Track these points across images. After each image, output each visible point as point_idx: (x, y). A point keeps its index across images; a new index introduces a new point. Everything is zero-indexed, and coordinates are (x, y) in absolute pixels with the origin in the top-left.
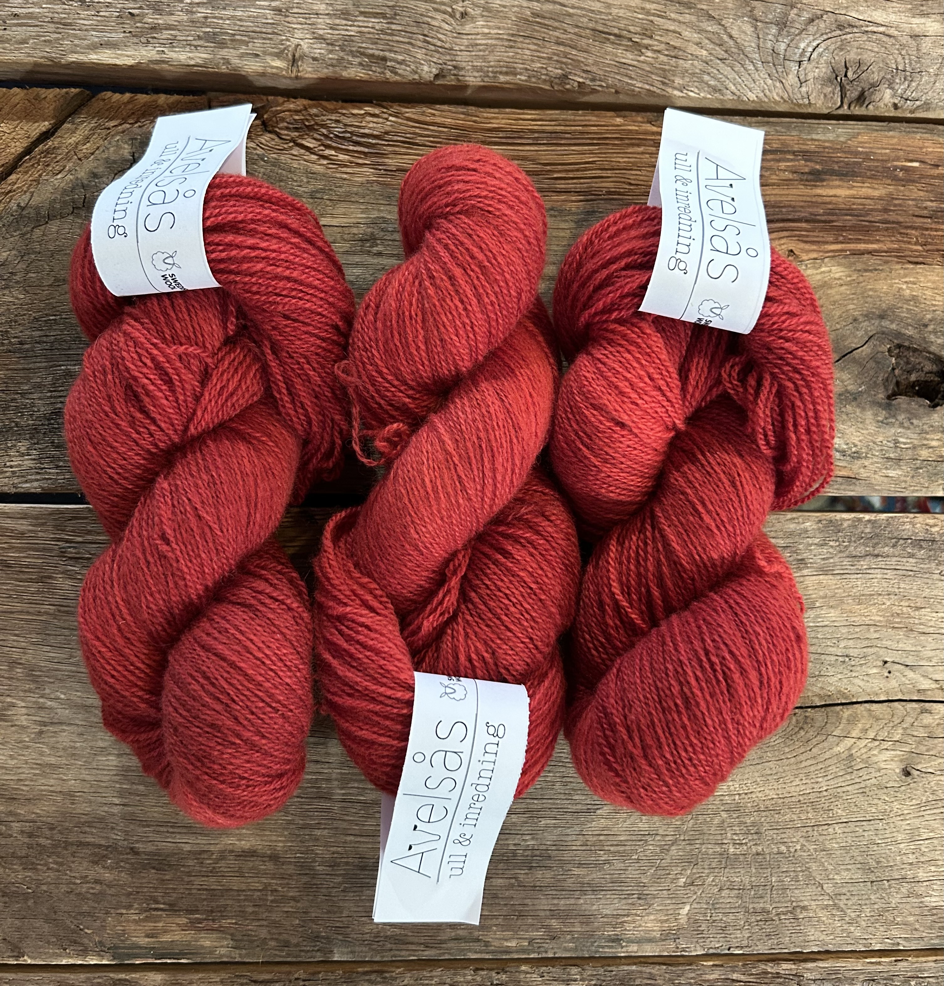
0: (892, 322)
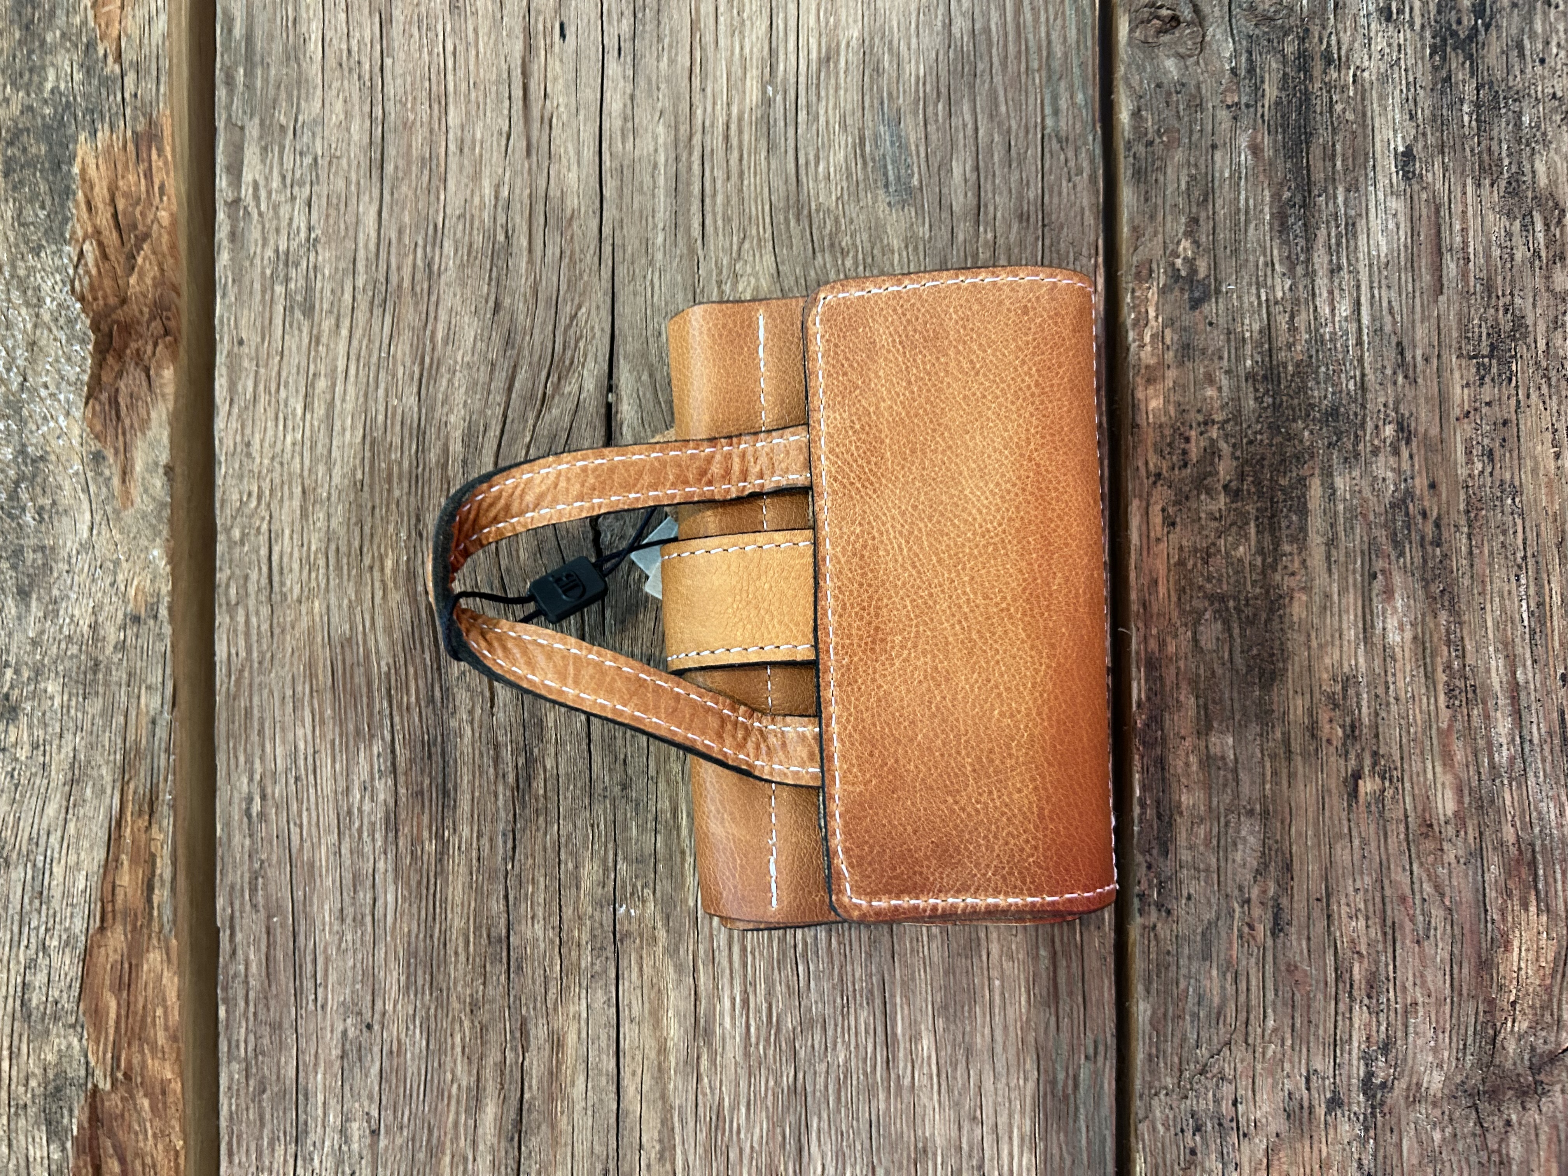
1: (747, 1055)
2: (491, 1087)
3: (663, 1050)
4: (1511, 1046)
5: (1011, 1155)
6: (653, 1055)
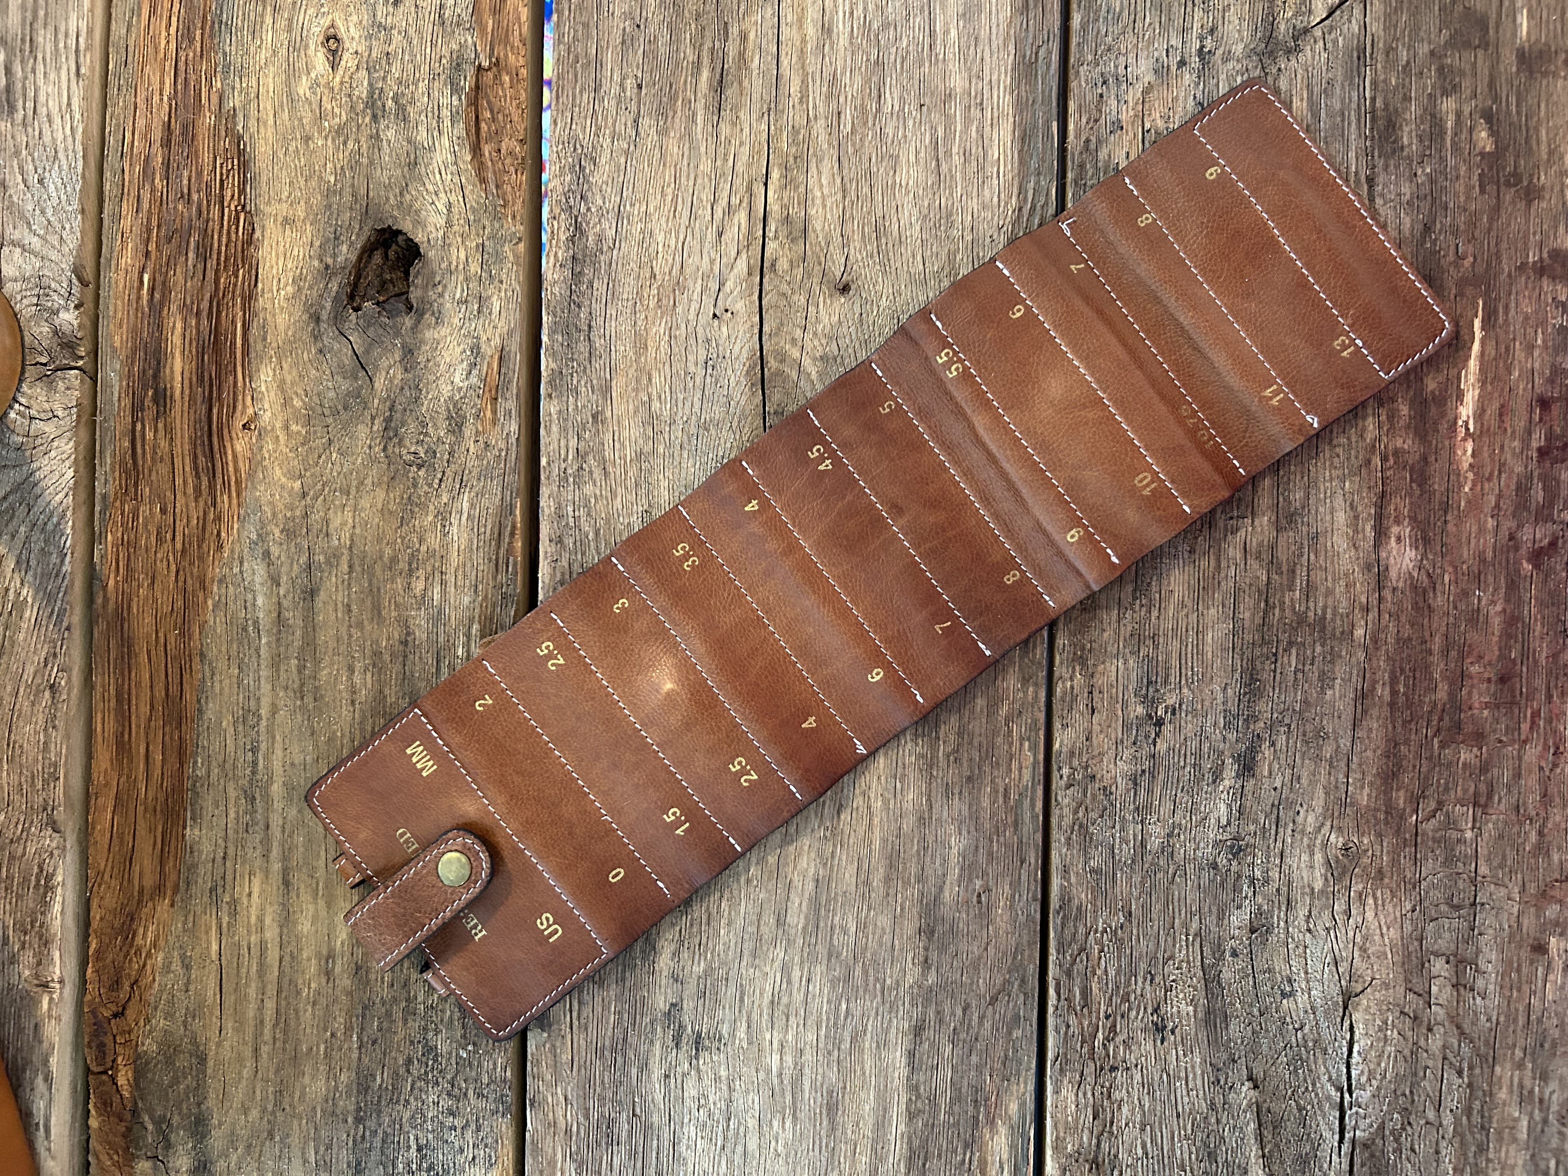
0: (323, 307)
1: (851, 43)
2: (706, 61)
3: (804, 41)
4: (1282, 27)
5: (999, 96)
6: (798, 43)
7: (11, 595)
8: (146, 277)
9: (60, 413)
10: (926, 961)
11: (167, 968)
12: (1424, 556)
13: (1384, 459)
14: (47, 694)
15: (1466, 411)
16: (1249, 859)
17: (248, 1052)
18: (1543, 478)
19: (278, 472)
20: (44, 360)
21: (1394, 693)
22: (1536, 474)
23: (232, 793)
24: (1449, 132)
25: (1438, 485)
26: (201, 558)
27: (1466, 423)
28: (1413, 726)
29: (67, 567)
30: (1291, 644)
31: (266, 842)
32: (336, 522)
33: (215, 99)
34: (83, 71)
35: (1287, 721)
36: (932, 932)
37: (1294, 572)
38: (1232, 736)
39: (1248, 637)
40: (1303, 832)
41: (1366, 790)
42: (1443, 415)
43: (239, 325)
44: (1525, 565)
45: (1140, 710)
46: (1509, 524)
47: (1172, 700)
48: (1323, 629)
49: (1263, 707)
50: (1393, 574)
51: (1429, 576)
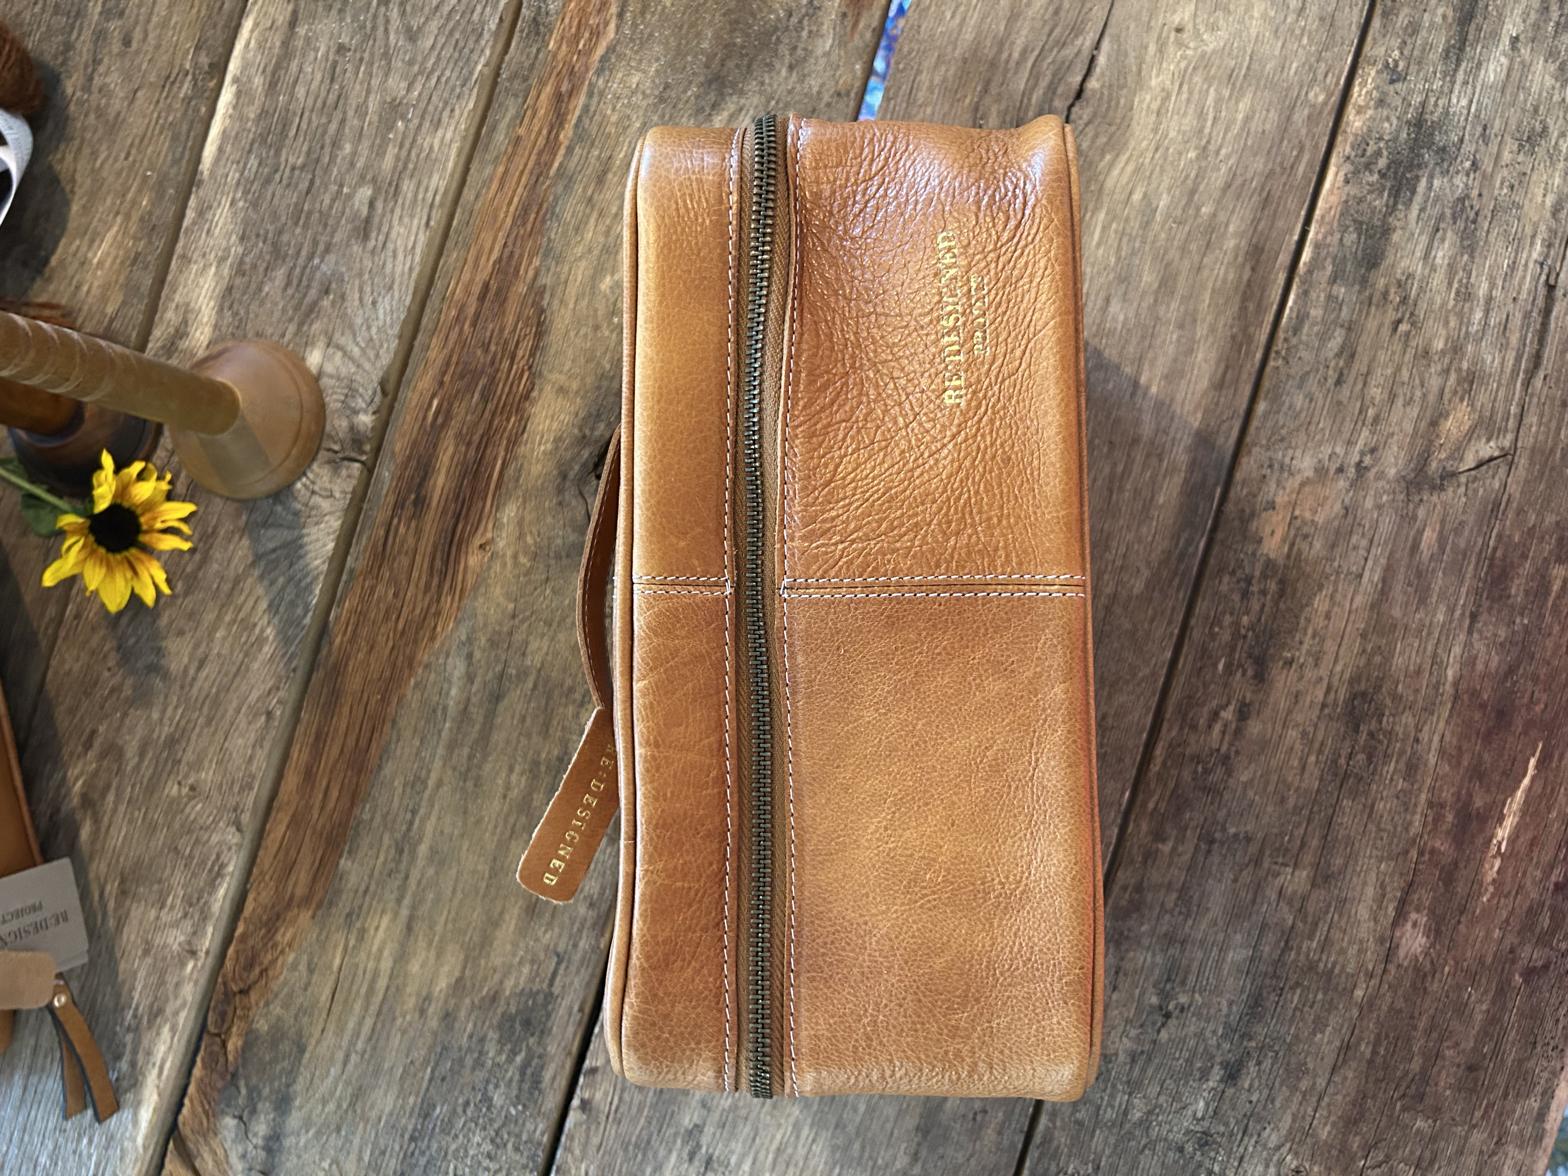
0: (571, 468)
7: (257, 630)
8: (435, 403)
9: (337, 495)
10: (916, 1153)
11: (295, 966)
12: (1433, 945)
13: (1421, 853)
14: (263, 718)
15: (1503, 833)
16: (1212, 1154)
17: (340, 1055)
18: (1553, 909)
19: (498, 591)
20: (336, 447)
21: (1374, 1053)
22: (1547, 904)
23: (386, 840)
24: (1553, 595)
25: (1461, 889)
26: (416, 642)
27: (1500, 843)
28: (1383, 1085)
29: (307, 621)
30: (1298, 984)
31: (402, 890)
32: (534, 645)
33: (531, 273)
34: (432, 223)
35: (1276, 1048)
36: (928, 1132)
37: (1317, 925)
38: (1226, 1046)
39: (1263, 968)
40: (1265, 1146)
41: (1328, 1128)
42: (1481, 830)
43: (499, 462)
44: (1517, 977)
45: (1154, 1000)
46: (1511, 939)
47: (1183, 999)
48: (1329, 980)
49: (1260, 1030)
50: (1402, 953)
51: (1432, 962)
